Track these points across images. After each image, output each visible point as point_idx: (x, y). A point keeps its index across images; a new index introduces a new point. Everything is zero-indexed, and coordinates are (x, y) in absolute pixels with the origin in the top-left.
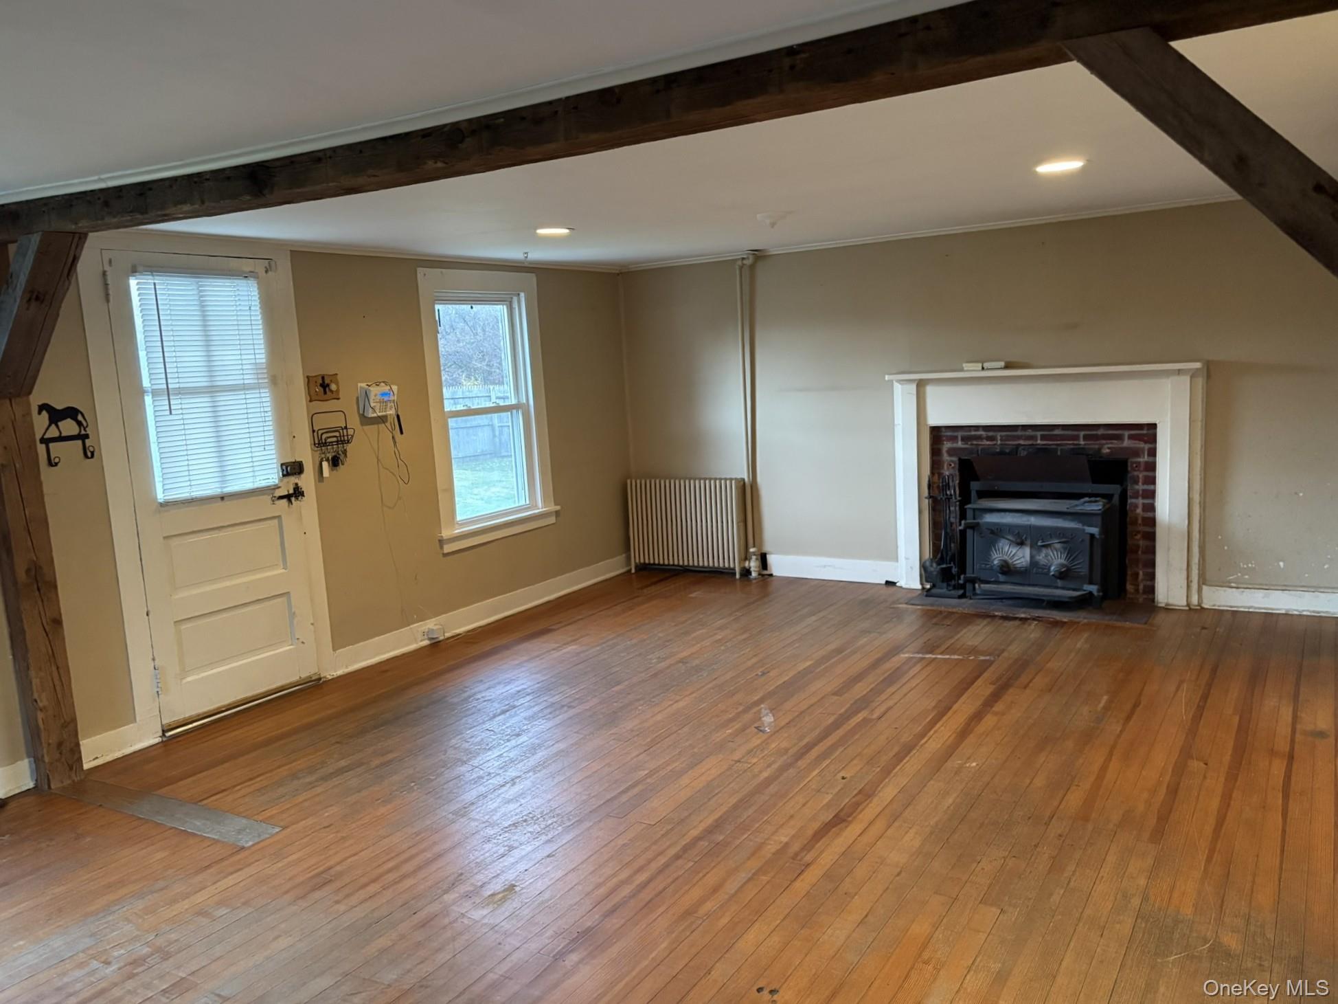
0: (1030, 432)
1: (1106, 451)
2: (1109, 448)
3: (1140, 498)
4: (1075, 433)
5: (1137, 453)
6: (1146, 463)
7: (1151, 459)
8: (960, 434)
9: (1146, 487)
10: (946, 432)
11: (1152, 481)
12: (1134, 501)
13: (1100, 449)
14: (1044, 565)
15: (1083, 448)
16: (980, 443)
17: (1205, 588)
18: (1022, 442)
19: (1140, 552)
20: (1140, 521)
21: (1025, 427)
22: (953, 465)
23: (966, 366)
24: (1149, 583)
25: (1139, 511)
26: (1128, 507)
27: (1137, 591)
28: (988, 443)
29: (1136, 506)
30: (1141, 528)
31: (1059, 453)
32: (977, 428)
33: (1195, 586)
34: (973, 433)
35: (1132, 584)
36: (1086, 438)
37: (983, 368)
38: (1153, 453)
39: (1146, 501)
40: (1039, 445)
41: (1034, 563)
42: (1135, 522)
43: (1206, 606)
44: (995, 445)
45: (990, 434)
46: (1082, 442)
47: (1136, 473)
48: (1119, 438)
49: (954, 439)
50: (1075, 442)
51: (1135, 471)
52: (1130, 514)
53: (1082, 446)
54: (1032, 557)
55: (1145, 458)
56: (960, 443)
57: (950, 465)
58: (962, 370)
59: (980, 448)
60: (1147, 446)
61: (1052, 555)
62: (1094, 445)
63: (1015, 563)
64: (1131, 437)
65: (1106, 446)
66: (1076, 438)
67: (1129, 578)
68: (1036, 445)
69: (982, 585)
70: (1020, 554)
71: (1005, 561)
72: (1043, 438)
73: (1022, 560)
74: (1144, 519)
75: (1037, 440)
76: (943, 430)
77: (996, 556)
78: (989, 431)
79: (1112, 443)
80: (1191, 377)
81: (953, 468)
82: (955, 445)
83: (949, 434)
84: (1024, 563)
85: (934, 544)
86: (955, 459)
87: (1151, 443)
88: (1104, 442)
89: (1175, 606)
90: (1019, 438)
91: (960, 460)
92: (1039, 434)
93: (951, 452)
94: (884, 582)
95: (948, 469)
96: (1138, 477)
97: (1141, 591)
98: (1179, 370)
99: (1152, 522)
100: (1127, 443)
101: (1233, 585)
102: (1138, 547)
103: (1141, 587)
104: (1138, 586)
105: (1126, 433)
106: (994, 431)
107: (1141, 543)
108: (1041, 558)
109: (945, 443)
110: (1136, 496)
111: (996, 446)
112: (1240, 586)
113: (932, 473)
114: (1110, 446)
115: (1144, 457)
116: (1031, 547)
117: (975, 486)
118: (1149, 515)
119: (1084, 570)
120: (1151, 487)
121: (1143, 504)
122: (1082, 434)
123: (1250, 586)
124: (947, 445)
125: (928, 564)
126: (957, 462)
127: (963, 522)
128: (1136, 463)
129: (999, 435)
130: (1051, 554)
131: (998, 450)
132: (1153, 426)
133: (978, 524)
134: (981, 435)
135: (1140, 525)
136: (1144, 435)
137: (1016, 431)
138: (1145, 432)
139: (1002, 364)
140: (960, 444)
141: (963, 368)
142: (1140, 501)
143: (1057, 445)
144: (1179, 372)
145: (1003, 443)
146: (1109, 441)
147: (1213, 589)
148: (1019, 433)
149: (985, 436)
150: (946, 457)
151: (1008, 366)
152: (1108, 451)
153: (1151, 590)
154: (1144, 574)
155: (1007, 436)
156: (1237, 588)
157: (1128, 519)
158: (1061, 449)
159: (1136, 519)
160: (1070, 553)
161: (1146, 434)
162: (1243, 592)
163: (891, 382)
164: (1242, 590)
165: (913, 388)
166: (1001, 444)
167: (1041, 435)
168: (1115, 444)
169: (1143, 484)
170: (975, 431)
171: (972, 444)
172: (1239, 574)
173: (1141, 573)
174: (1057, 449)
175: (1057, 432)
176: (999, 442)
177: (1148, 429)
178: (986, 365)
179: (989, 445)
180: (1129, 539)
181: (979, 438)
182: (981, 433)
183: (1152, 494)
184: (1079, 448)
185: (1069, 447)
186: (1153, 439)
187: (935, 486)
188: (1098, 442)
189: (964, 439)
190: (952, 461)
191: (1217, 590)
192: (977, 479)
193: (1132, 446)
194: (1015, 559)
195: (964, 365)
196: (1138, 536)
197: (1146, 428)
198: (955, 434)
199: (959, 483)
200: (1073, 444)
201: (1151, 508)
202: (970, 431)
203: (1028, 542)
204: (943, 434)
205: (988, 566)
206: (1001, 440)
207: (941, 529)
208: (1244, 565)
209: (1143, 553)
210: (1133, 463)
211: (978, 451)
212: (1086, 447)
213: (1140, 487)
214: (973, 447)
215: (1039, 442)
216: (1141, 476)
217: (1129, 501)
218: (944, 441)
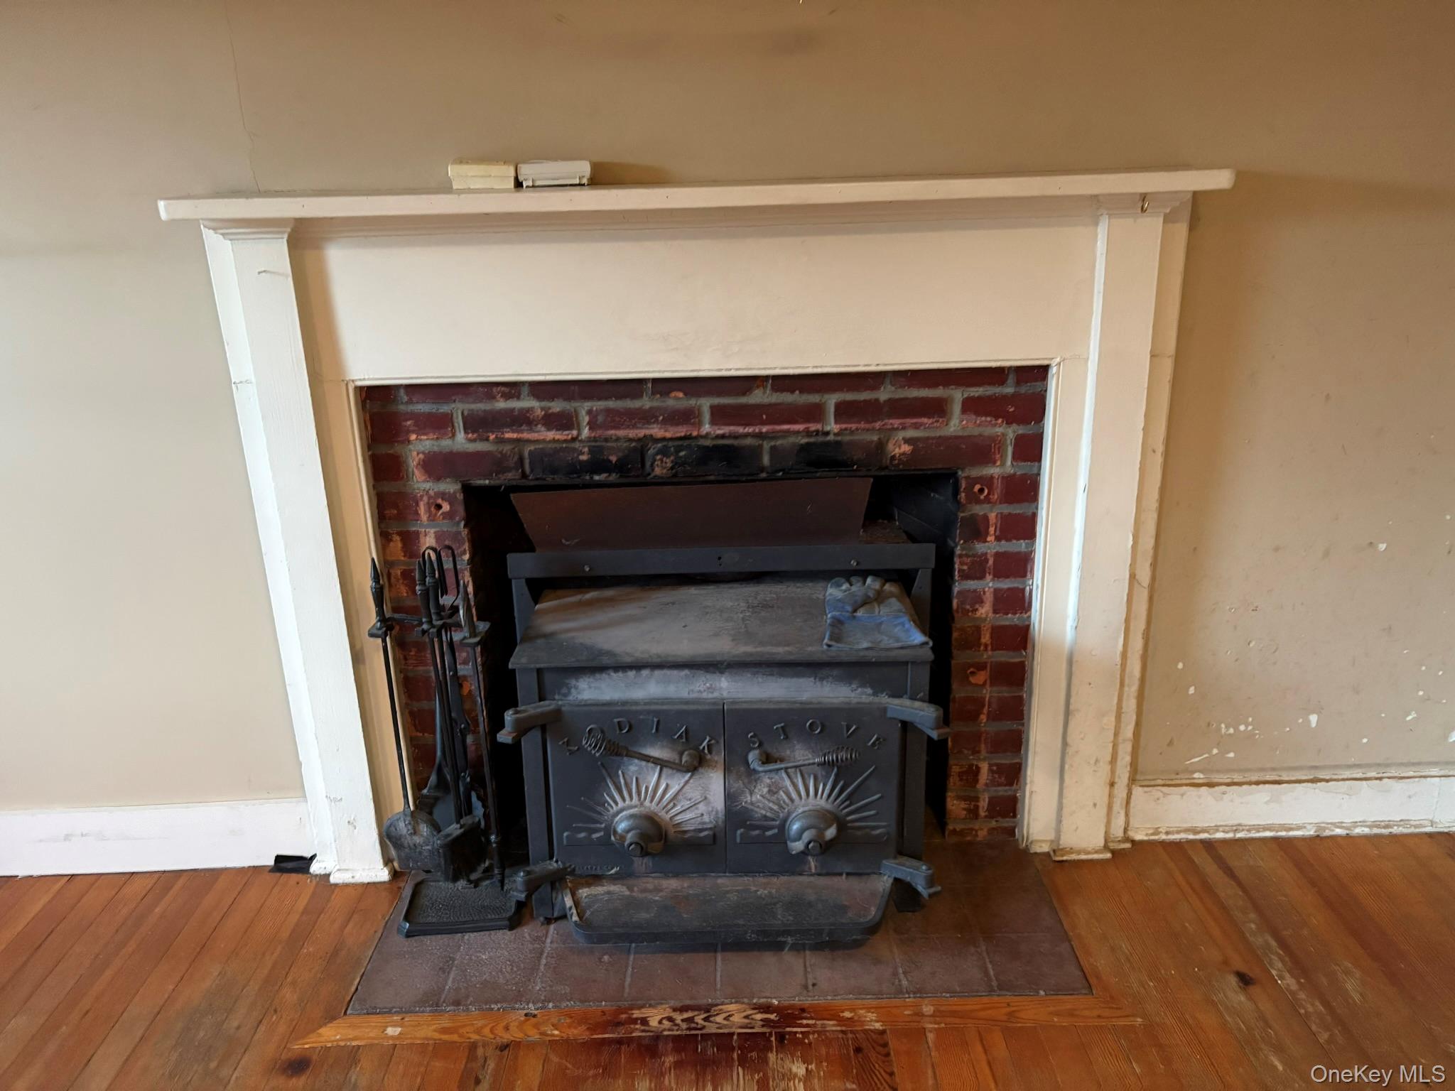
0: (677, 400)
1: (898, 448)
2: (907, 441)
3: (989, 577)
4: (814, 398)
5: (984, 451)
6: (1009, 480)
7: (1023, 468)
8: (458, 409)
9: (1005, 546)
10: (410, 402)
11: (1026, 528)
12: (972, 584)
13: (881, 446)
14: (765, 818)
15: (838, 444)
16: (526, 435)
17: (1137, 791)
18: (656, 431)
19: (983, 718)
20: (986, 638)
21: (664, 385)
22: (446, 507)
23: (459, 174)
24: (1002, 791)
25: (985, 610)
26: (955, 602)
27: (973, 813)
28: (551, 435)
29: (978, 599)
30: (989, 656)
31: (766, 460)
32: (512, 388)
33: (1120, 791)
34: (501, 404)
35: (959, 798)
36: (843, 411)
37: (518, 185)
38: (1031, 449)
39: (1005, 584)
40: (706, 436)
41: (735, 815)
42: (972, 641)
43: (1139, 837)
44: (574, 439)
45: (557, 406)
46: (832, 426)
47: (979, 510)
48: (938, 409)
49: (441, 424)
50: (813, 427)
51: (979, 502)
52: (960, 622)
53: (831, 438)
54: (730, 797)
55: (1006, 466)
56: (461, 436)
57: (439, 507)
58: (445, 188)
59: (527, 450)
60: (1010, 433)
61: (791, 789)
62: (864, 433)
63: (679, 819)
64: (970, 406)
65: (901, 435)
66: (815, 413)
67: (953, 781)
68: (699, 437)
69: (584, 892)
70: (693, 791)
71: (651, 819)
72: (720, 415)
73: (702, 808)
74: (997, 631)
75: (700, 424)
76: (403, 395)
77: (621, 804)
78: (552, 398)
79: (916, 426)
80: (1165, 222)
81: (445, 515)
82: (446, 444)
83: (423, 408)
84: (706, 818)
85: (411, 742)
86: (451, 487)
87: (1023, 421)
88: (896, 422)
89: (1079, 852)
90: (647, 417)
91: (467, 489)
92: (705, 404)
93: (437, 465)
94: (271, 862)
95: (432, 518)
96: (986, 518)
97: (982, 813)
98: (1144, 197)
99: (1020, 638)
100: (957, 424)
101: (1198, 776)
102: (980, 703)
103: (984, 804)
104: (977, 799)
105: (958, 395)
106: (569, 398)
107: (988, 693)
108: (758, 798)
109: (413, 437)
110: (977, 570)
111: (577, 445)
112: (1217, 778)
113: (383, 536)
114: (911, 433)
115: (1003, 464)
116: (727, 770)
117: (520, 566)
118: (1012, 619)
119: (883, 826)
120: (1021, 546)
121: (996, 591)
122: (831, 400)
123: (1237, 778)
124: (418, 446)
125: (403, 828)
126: (460, 497)
127: (509, 716)
128: (979, 480)
129: (583, 409)
130: (788, 783)
131: (584, 458)
132: (1040, 373)
133: (557, 714)
134: (529, 410)
135: (986, 646)
136: (1005, 399)
137: (638, 395)
138: (1009, 389)
139: (583, 169)
140: (461, 441)
141: (450, 181)
142: (989, 585)
143: (760, 436)
144: (1143, 202)
145: (599, 433)
146: (909, 421)
147: (1157, 792)
148: (646, 403)
149: (539, 413)
150: (420, 483)
151: (601, 178)
152: (906, 448)
153: (1009, 807)
154: (990, 770)
155: (608, 411)
156: (1211, 785)
157: (955, 635)
158: (773, 449)
159: (978, 630)
160: (842, 772)
161: (1014, 396)
162: (1224, 793)
163: (190, 228)
164: (1223, 788)
165: (276, 252)
166: (589, 439)
167: (712, 408)
168: (926, 429)
169: (998, 539)
170: (507, 397)
171: (501, 441)
172: (1215, 751)
173: (984, 767)
174: (761, 446)
175: (758, 397)
176: (586, 432)
177: (1018, 383)
178: (529, 172)
179: (554, 441)
180: (955, 686)
181: (522, 420)
182: (527, 403)
183: (1020, 565)
184: (828, 444)
185: (792, 439)
186: (1033, 409)
187: (397, 572)
188: (878, 425)
189: (476, 424)
190: (443, 495)
191: (1165, 795)
192: (526, 545)
193: (976, 431)
194: (678, 808)
195: (452, 170)
196: (981, 677)
197: (1011, 379)
198: (445, 408)
199: (471, 561)
200: (808, 433)
201: (1019, 602)
202: (492, 397)
203: (719, 757)
204: (402, 408)
205: (595, 836)
206: (592, 425)
207: (430, 699)
208: (1227, 727)
209: (993, 717)
210: (972, 481)
211: (521, 459)
212: (847, 438)
213: (990, 547)
214: (507, 448)
215: (707, 428)
216: (992, 516)
217: (956, 588)
218: (408, 432)
